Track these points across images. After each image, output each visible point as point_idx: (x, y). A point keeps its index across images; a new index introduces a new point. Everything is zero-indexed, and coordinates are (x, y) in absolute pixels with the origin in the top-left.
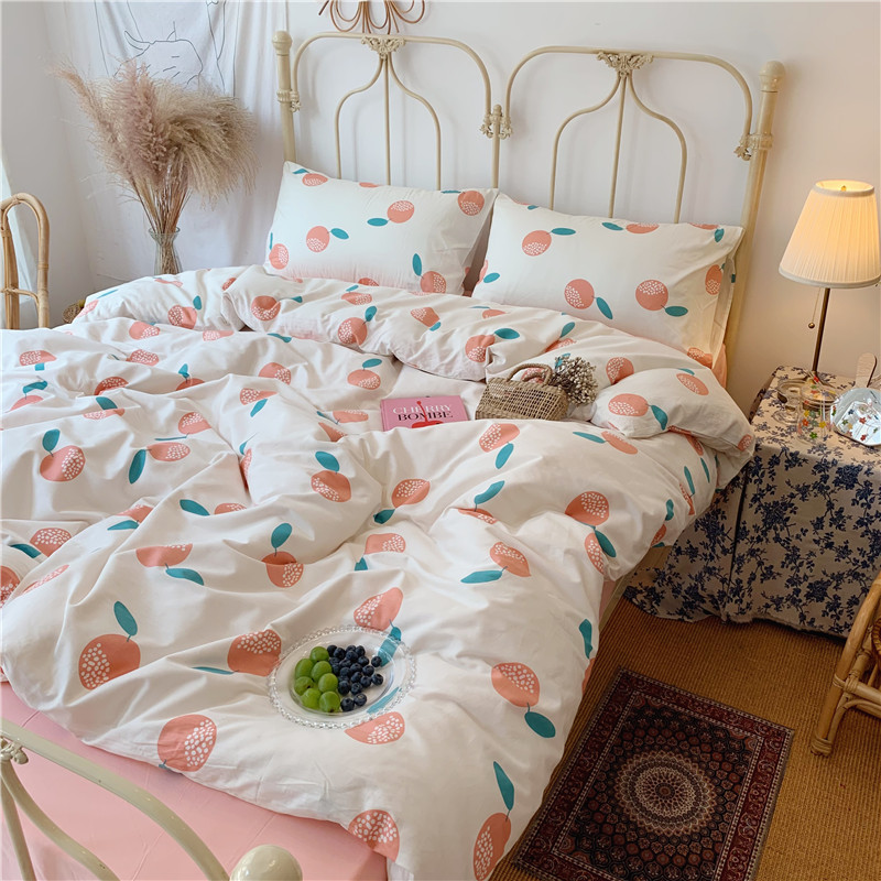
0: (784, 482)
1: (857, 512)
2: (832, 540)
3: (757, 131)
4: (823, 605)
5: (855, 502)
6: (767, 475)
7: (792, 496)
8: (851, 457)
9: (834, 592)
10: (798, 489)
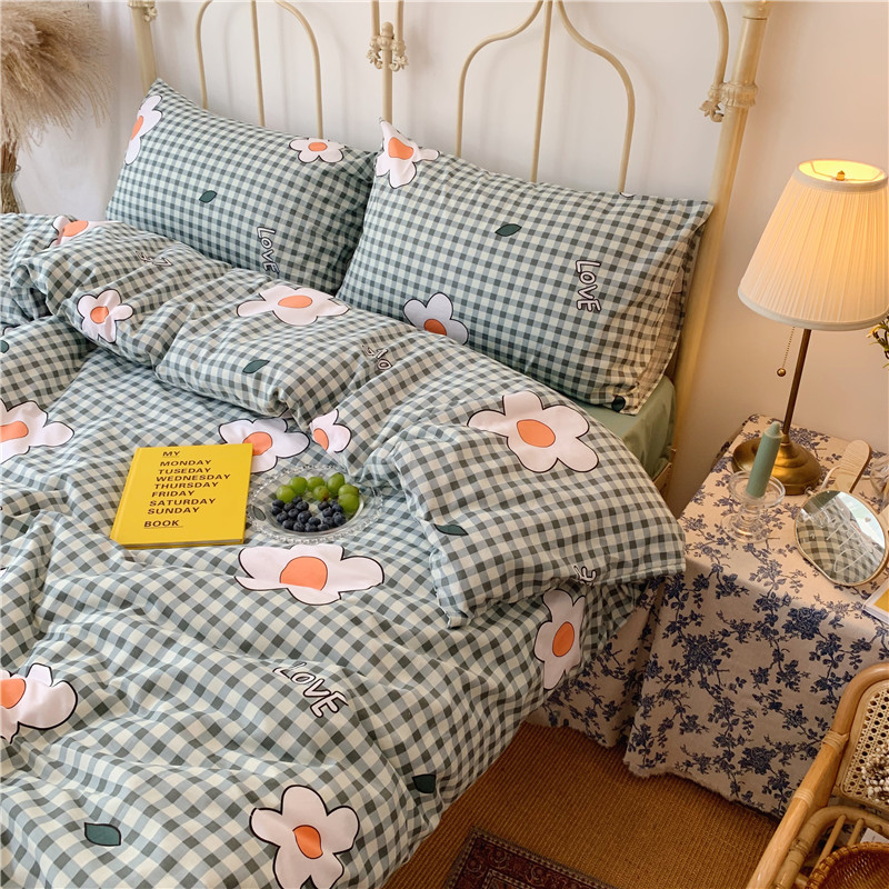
0: (715, 614)
1: (818, 670)
2: (780, 700)
3: (733, 78)
4: (764, 779)
5: (813, 656)
6: (691, 599)
7: (725, 633)
9: (781, 767)
10: (733, 624)
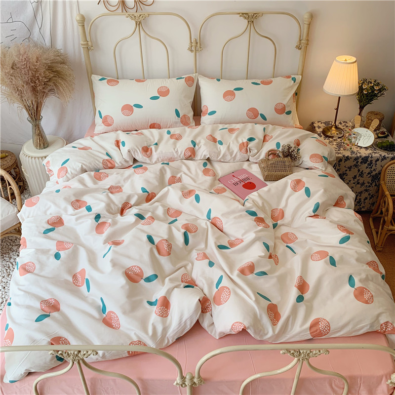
3: (303, 39)
5: (367, 167)
7: (346, 170)
8: (364, 153)
10: (348, 168)
